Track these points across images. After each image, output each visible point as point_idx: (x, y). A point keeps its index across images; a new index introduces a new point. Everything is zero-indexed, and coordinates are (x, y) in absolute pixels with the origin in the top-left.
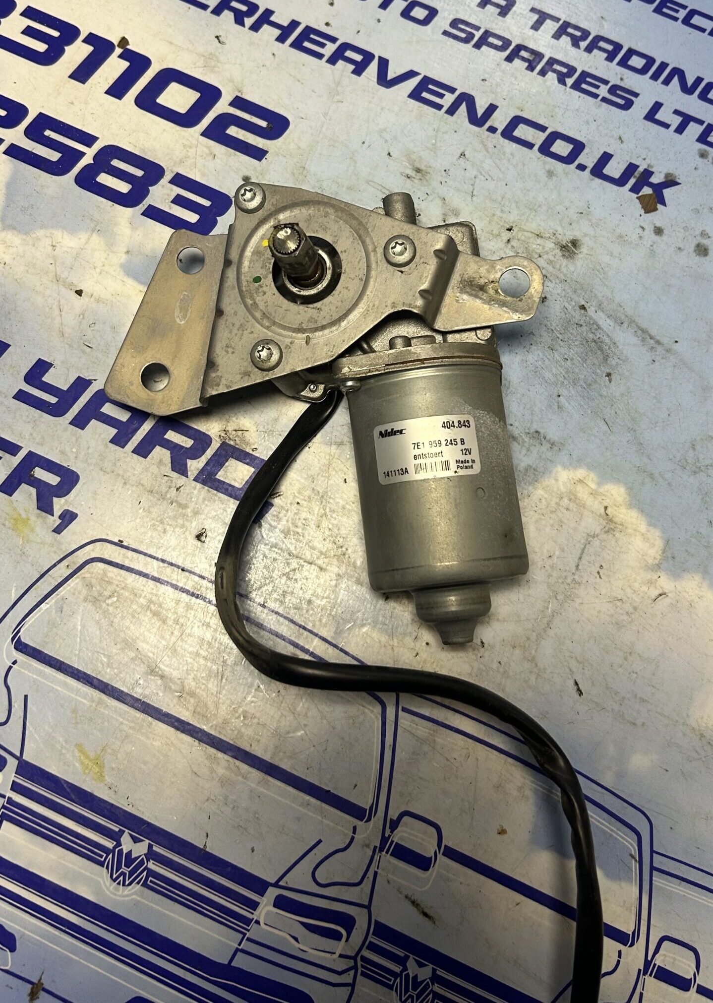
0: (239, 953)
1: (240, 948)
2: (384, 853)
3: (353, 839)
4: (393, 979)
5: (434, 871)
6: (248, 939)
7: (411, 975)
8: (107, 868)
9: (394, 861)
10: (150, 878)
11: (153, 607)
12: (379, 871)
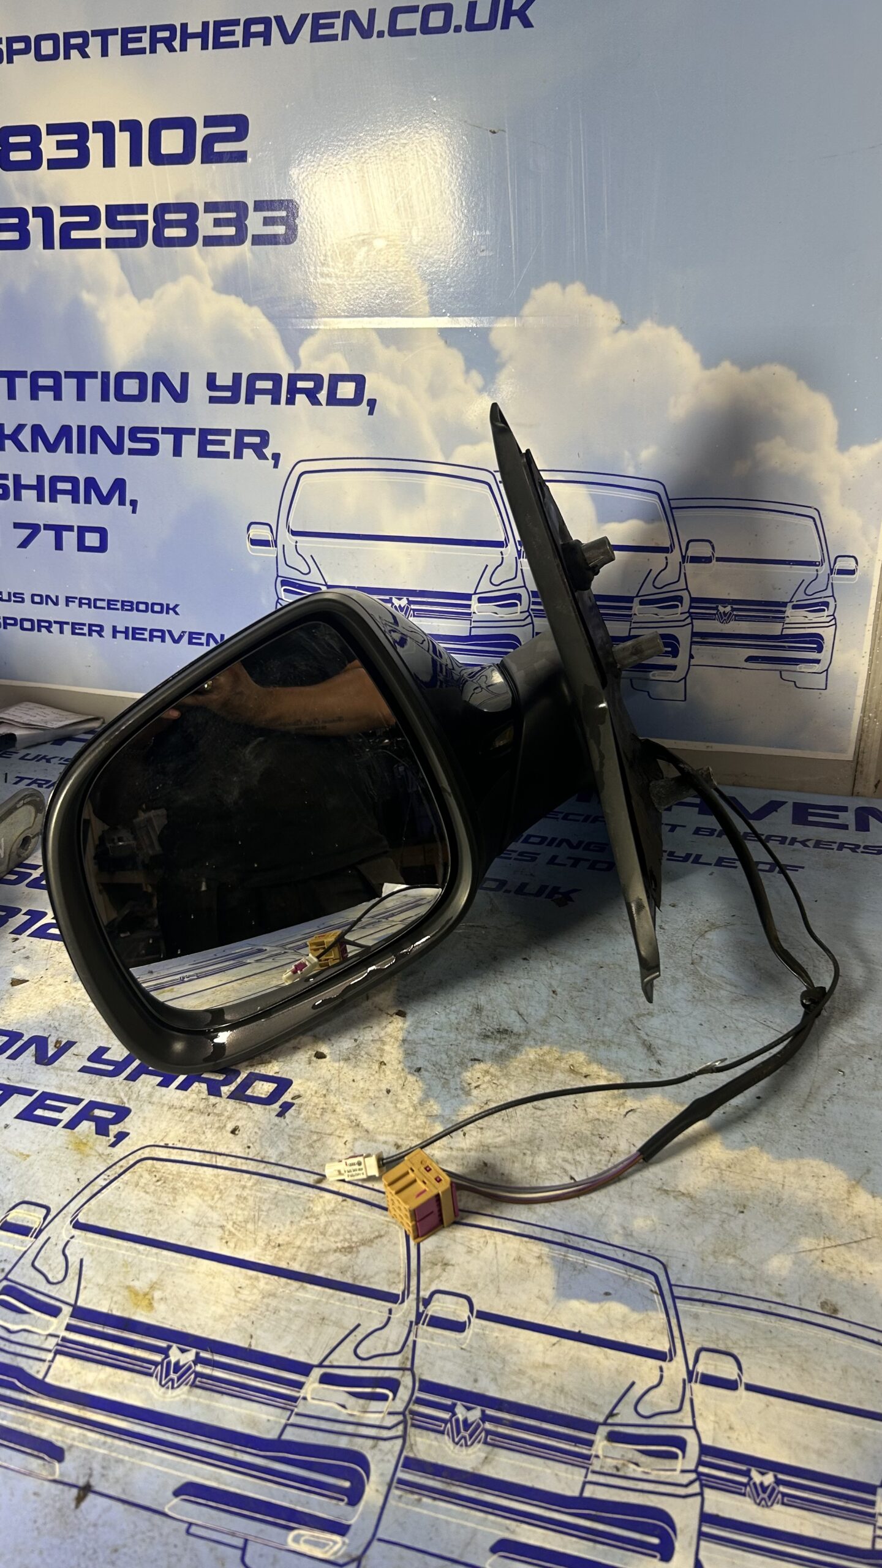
0: (289, 1429)
1: (290, 1422)
2: (420, 1325)
3: (389, 1319)
4: (443, 1425)
5: (469, 1332)
6: (298, 1414)
7: (461, 1419)
8: (156, 1377)
9: (431, 1329)
10: (198, 1379)
11: (195, 1183)
12: (419, 1340)
